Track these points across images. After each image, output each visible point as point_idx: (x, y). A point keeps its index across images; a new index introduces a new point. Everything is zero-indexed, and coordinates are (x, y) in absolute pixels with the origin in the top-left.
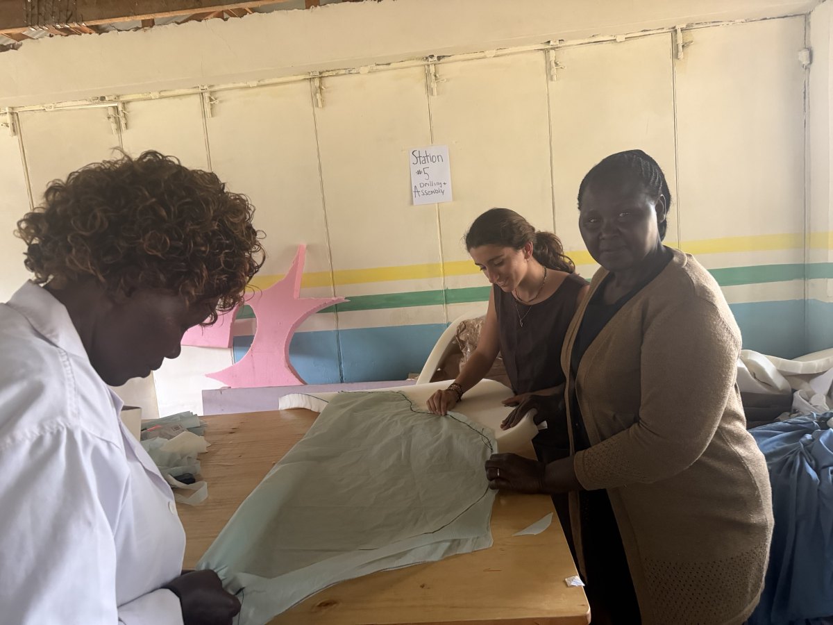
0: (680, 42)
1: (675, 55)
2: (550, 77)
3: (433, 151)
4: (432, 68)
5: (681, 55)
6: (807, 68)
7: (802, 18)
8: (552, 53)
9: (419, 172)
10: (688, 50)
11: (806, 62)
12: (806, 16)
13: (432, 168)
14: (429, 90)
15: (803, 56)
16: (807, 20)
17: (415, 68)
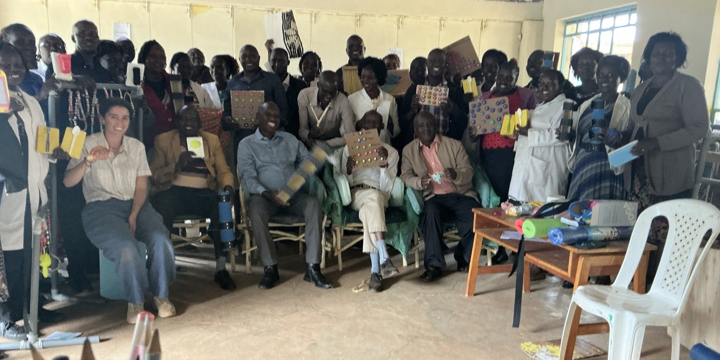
0: (484, 26)
1: (482, 29)
2: (440, 29)
4: (401, 20)
6: (521, 40)
10: (487, 27)
11: (520, 38)
12: (522, 23)
14: (399, 27)
15: (520, 36)
16: (522, 26)
17: (395, 19)
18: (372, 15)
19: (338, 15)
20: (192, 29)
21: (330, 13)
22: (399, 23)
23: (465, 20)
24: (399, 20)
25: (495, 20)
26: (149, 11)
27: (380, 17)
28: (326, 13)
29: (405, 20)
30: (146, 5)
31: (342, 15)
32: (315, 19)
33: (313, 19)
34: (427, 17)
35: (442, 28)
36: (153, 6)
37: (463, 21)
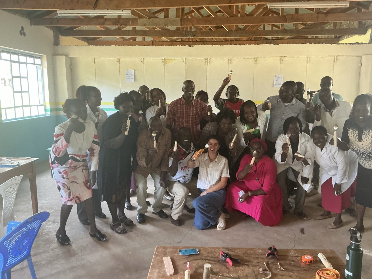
0: (336, 59)
1: (334, 61)
2: (307, 63)
3: (280, 76)
4: (282, 59)
5: (335, 61)
6: (361, 67)
7: (360, 57)
8: (309, 58)
9: (276, 80)
10: (338, 60)
11: (360, 66)
12: (361, 57)
13: (279, 79)
14: (281, 63)
15: (360, 65)
16: (361, 58)
17: (278, 58)
18: (264, 57)
19: (244, 58)
20: (165, 71)
21: (239, 58)
22: (281, 60)
23: (323, 57)
24: (281, 59)
25: (343, 56)
26: (143, 63)
27: (269, 58)
28: (237, 58)
29: (285, 59)
30: (142, 60)
31: (246, 59)
32: (231, 62)
33: (230, 62)
34: (298, 56)
35: (308, 62)
36: (145, 61)
37: (322, 57)
